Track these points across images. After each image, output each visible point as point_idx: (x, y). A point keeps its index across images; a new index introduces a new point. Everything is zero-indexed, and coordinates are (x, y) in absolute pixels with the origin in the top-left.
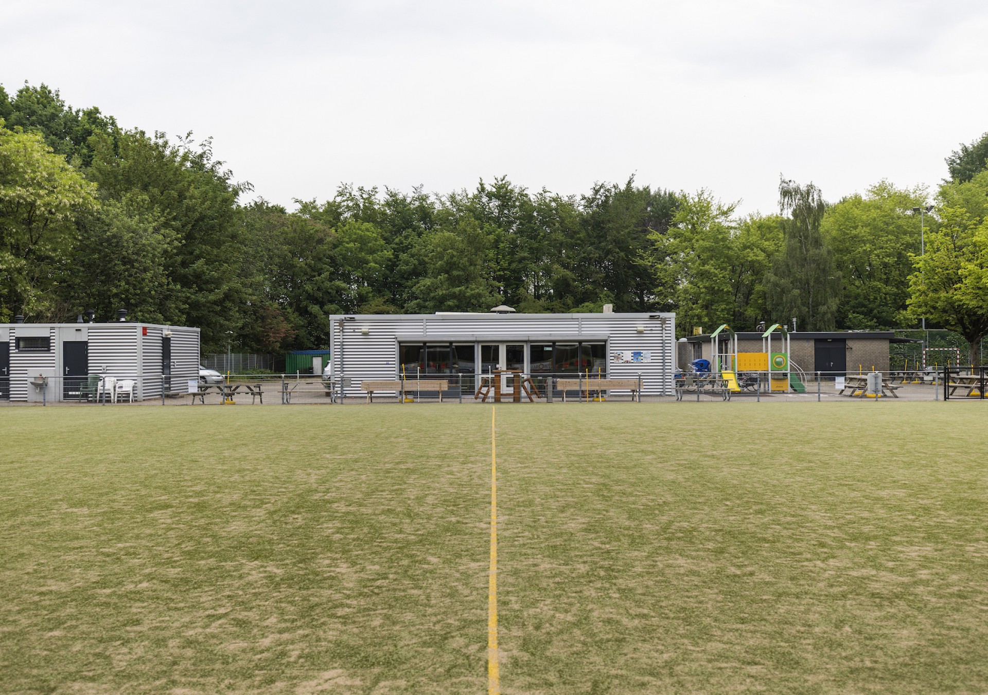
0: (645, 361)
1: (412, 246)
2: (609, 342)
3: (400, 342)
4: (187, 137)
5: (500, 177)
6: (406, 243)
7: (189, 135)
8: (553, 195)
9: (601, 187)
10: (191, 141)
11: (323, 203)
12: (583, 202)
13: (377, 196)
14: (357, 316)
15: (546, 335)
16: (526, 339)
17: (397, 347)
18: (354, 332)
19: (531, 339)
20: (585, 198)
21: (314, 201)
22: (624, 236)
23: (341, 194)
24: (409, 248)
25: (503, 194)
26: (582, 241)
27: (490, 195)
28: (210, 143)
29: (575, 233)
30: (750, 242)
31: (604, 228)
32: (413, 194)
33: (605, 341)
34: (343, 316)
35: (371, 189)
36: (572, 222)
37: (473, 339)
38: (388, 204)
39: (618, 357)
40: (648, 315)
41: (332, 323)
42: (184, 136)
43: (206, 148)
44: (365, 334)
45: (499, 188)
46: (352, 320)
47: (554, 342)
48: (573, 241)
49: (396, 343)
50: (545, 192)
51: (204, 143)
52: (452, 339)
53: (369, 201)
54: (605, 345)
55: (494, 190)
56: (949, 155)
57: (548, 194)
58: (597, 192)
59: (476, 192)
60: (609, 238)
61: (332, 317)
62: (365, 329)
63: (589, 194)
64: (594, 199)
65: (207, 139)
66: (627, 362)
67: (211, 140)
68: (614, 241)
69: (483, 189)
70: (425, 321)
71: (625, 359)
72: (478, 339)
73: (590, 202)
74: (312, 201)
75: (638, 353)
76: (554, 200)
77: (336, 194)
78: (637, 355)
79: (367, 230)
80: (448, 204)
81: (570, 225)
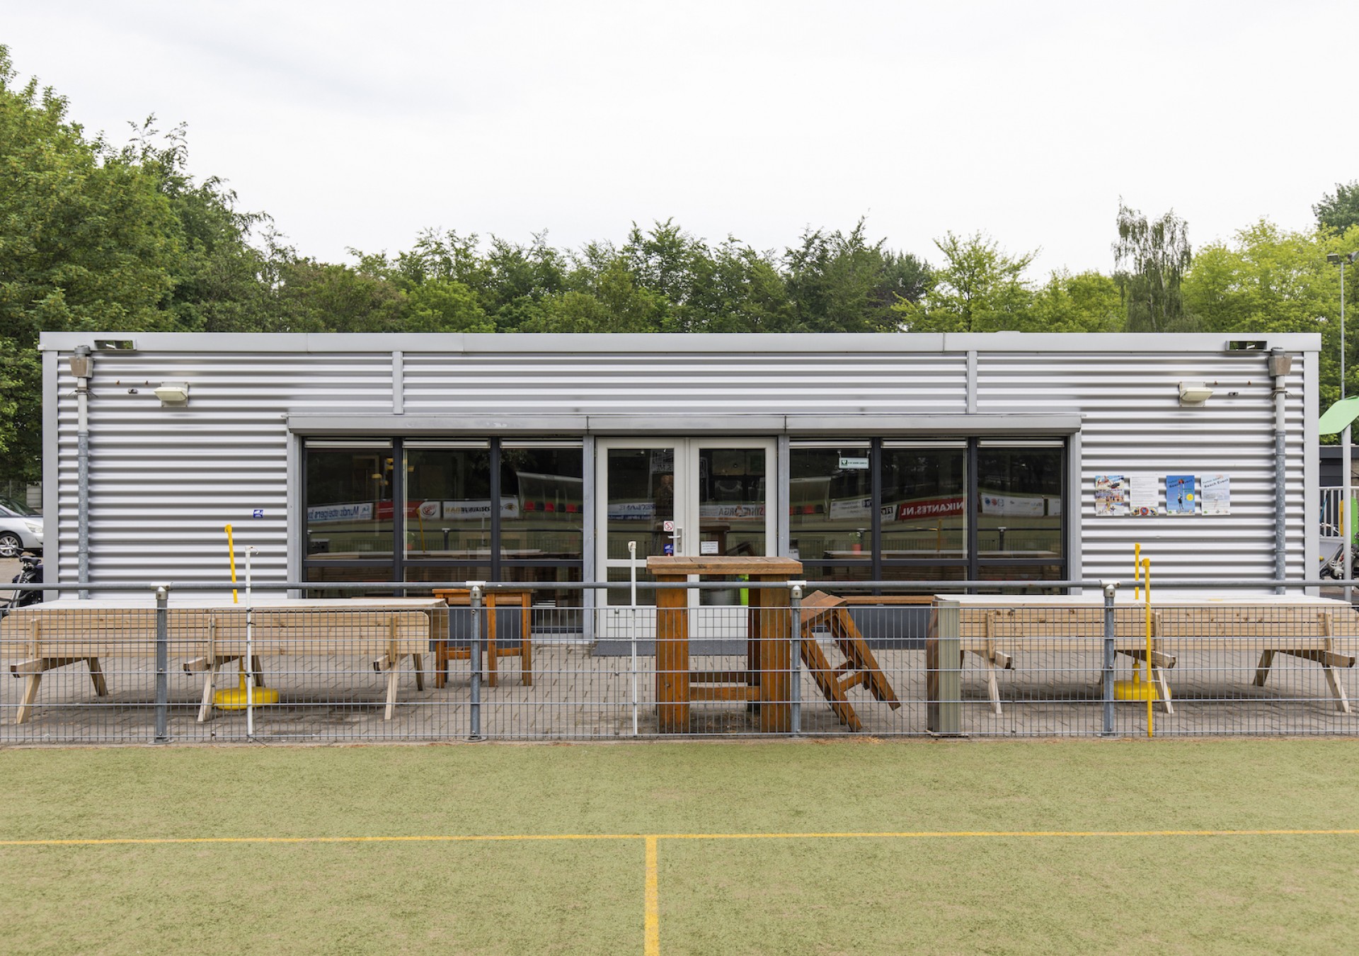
0: (1209, 509)
1: (526, 317)
2: (1079, 438)
3: (303, 437)
4: (146, 125)
5: (663, 222)
6: (516, 312)
7: (149, 121)
8: (744, 246)
9: (816, 237)
10: (153, 132)
11: (395, 258)
12: (789, 259)
13: (478, 247)
14: (141, 340)
15: (845, 412)
16: (776, 424)
17: (292, 452)
18: (133, 395)
19: (795, 424)
20: (792, 253)
21: (383, 256)
22: (852, 307)
23: (423, 244)
24: (521, 321)
25: (667, 245)
26: (789, 315)
27: (649, 249)
28: (184, 134)
29: (779, 302)
30: (1060, 311)
31: (821, 296)
32: (533, 245)
33: (1066, 436)
34: (88, 339)
35: (468, 236)
36: (774, 287)
37: (577, 424)
38: (494, 261)
39: (1110, 495)
40: (1218, 341)
41: (49, 366)
42: (141, 123)
43: (177, 143)
44: (173, 405)
45: (662, 237)
46: (124, 349)
47: (876, 437)
48: (775, 314)
49: (289, 439)
50: (732, 241)
51: (174, 133)
52: (499, 424)
53: (464, 253)
54: (1066, 448)
55: (654, 240)
56: (1318, 200)
57: (736, 245)
58: (809, 243)
59: (628, 243)
60: (829, 311)
61: (48, 341)
62: (172, 388)
63: (798, 246)
64: (805, 254)
65: (179, 127)
66: (1144, 513)
67: (184, 129)
68: (838, 314)
69: (637, 239)
70: (397, 358)
71: (1136, 503)
72: (597, 425)
73: (798, 259)
74: (380, 255)
75: (1182, 481)
76: (746, 254)
77: (417, 243)
78: (1179, 485)
79: (455, 291)
80: (586, 260)
81: (770, 291)
